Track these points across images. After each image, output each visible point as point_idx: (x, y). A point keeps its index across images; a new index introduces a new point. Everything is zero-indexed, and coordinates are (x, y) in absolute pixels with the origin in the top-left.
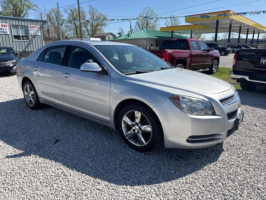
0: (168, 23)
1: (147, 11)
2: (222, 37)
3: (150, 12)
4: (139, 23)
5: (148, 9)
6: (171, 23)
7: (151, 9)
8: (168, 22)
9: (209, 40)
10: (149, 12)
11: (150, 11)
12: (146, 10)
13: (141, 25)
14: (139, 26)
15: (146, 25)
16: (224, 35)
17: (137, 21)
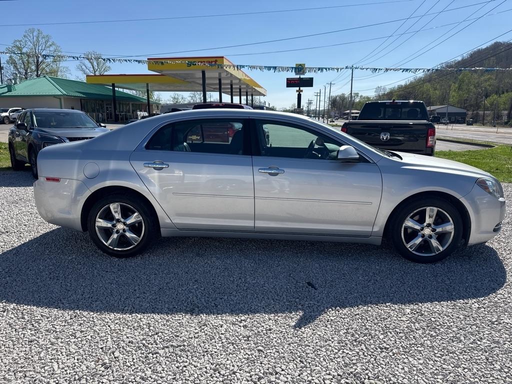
0: (84, 67)
1: (35, 38)
2: (189, 99)
3: (42, 41)
4: (15, 60)
5: (35, 34)
6: (90, 67)
7: (45, 34)
8: (84, 65)
9: (168, 102)
10: (38, 41)
11: (40, 39)
12: (31, 35)
13: (23, 66)
14: (15, 67)
15: (34, 67)
16: (192, 95)
17: (11, 57)
